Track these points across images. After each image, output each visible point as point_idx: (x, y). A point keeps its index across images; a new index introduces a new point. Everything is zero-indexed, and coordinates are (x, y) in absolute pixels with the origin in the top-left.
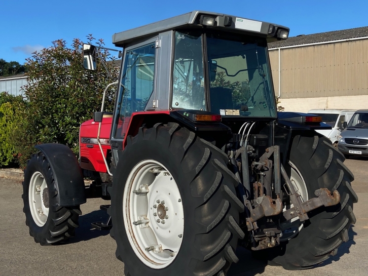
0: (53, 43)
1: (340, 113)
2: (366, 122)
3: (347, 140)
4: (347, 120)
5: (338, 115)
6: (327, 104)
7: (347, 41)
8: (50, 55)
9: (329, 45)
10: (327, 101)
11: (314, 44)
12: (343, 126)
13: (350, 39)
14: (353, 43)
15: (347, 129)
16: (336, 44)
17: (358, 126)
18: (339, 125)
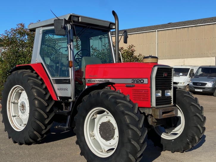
0: (17, 25)
1: (191, 68)
2: (205, 73)
3: (194, 84)
4: (195, 72)
5: (189, 69)
6: (184, 63)
7: (195, 26)
8: (15, 32)
9: (185, 28)
10: (184, 61)
11: (177, 28)
12: (192, 75)
13: (197, 25)
14: (199, 27)
15: (194, 77)
16: (189, 28)
17: (201, 75)
18: (190, 75)
